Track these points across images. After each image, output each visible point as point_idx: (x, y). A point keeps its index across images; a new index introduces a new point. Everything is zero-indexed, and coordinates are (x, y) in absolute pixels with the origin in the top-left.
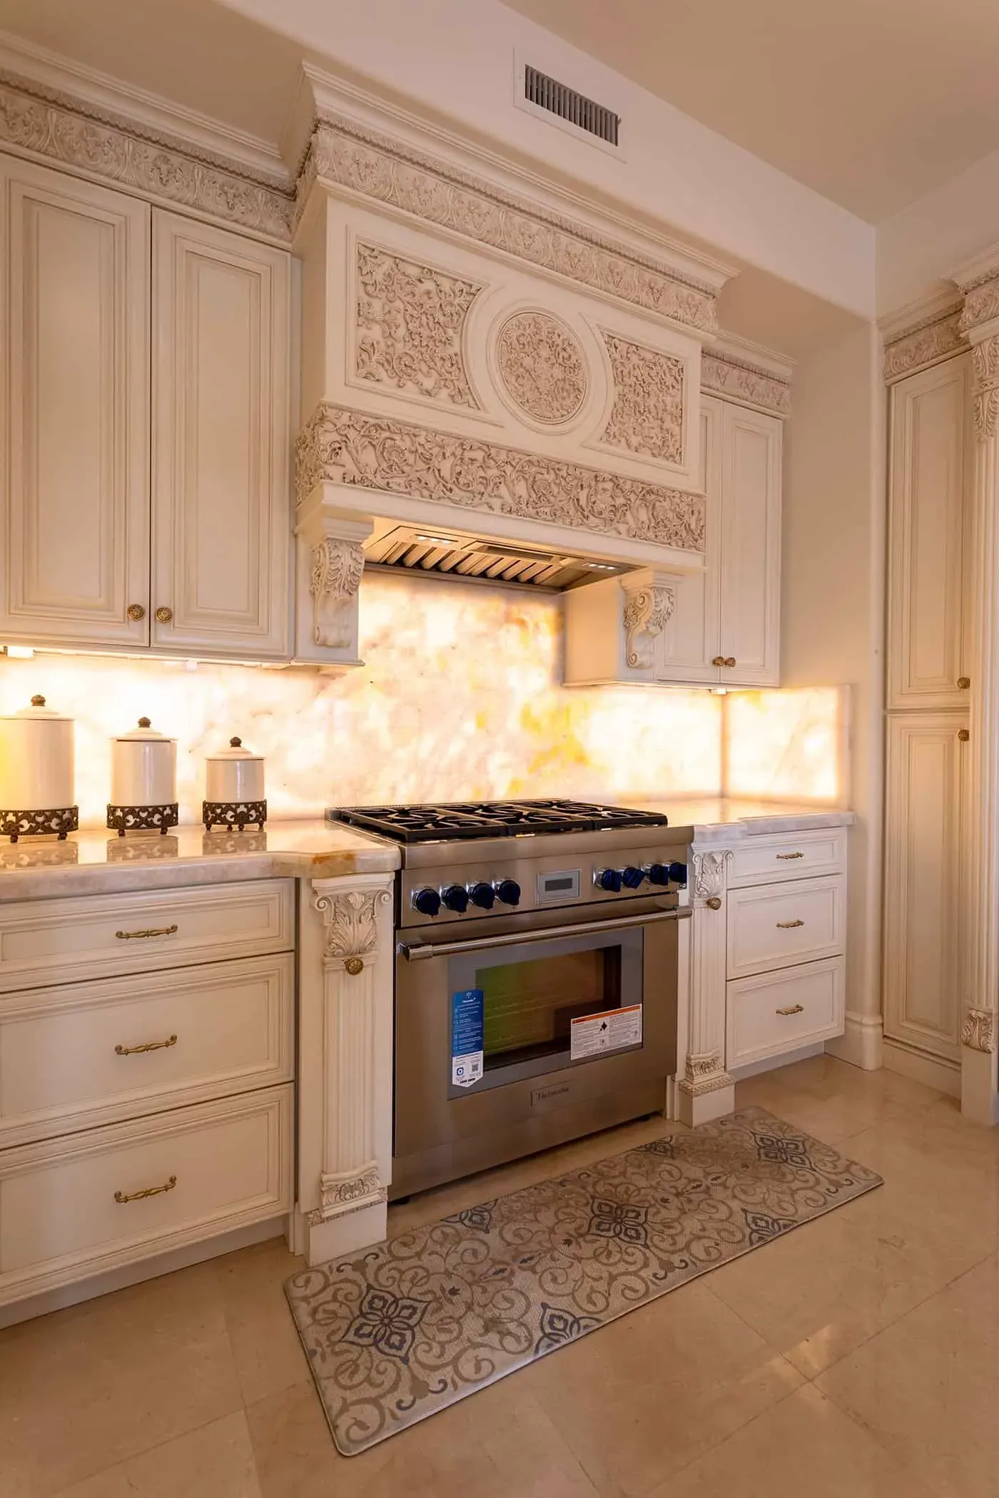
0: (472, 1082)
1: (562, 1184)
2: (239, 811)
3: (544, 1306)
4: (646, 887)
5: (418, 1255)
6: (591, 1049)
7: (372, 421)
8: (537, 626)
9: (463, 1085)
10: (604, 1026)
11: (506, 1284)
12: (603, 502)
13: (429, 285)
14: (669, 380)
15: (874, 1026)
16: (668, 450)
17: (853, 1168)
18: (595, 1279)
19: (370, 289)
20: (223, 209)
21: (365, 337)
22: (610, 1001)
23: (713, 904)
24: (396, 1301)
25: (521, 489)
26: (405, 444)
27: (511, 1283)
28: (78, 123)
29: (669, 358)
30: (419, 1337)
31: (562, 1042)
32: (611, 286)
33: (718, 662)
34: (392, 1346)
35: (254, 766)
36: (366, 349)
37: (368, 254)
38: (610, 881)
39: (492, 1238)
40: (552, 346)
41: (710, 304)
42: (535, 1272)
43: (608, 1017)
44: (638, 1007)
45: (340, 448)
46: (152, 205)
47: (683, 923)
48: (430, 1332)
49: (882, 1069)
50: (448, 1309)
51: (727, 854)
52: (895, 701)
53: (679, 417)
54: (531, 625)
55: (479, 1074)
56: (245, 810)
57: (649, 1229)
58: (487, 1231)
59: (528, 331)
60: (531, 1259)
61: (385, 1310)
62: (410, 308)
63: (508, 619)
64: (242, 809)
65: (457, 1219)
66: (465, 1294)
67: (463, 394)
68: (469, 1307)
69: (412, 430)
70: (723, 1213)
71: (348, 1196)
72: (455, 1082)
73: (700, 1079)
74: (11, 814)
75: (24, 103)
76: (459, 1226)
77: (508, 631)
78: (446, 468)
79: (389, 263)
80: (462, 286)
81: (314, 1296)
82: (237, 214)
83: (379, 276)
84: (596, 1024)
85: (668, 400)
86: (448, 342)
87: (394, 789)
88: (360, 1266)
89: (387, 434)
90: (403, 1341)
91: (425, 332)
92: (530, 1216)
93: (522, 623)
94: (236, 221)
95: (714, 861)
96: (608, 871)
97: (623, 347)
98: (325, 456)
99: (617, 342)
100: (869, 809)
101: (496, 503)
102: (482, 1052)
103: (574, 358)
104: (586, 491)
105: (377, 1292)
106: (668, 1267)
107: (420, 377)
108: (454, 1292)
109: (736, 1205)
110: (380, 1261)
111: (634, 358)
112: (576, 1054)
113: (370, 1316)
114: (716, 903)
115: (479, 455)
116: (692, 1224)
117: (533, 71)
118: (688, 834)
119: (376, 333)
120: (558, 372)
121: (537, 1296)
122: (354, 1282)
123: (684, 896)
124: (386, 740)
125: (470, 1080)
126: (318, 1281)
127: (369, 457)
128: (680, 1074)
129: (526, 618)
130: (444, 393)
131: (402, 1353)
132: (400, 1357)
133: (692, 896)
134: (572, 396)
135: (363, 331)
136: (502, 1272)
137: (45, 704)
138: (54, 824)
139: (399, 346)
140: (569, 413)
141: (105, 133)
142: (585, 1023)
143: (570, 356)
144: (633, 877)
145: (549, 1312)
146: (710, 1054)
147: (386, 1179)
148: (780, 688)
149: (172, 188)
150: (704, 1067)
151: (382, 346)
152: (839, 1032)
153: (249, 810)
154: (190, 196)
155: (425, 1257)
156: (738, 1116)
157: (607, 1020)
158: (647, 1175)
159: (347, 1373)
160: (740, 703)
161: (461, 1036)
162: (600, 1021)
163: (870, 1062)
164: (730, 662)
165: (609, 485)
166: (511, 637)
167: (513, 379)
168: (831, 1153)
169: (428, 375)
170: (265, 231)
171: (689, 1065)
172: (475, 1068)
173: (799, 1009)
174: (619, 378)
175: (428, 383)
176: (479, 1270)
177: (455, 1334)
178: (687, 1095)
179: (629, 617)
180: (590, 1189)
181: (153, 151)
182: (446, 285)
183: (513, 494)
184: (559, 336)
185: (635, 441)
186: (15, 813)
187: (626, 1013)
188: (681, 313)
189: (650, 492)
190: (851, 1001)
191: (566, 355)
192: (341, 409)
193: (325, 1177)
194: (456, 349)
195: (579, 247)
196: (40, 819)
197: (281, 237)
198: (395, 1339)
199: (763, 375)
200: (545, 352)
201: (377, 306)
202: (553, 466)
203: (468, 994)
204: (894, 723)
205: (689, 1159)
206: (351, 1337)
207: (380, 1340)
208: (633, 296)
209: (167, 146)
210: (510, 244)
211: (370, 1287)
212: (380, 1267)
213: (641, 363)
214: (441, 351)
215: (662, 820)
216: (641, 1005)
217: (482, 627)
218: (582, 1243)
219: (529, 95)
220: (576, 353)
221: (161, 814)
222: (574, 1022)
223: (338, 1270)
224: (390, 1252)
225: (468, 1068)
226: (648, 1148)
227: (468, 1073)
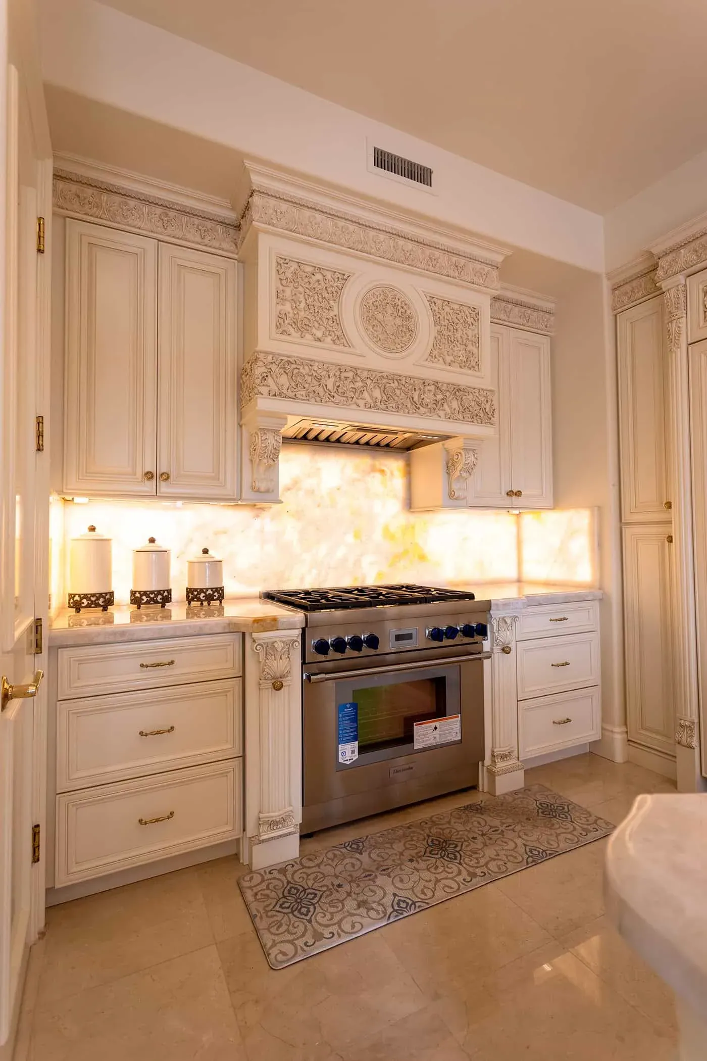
0: (352, 761)
1: (409, 828)
2: (208, 593)
3: (395, 895)
4: (460, 639)
5: (318, 866)
6: (427, 743)
7: (285, 359)
8: (392, 474)
9: (345, 762)
10: (436, 728)
11: (371, 883)
12: (429, 398)
13: (319, 276)
14: (470, 320)
15: (622, 733)
16: (470, 363)
17: (598, 822)
18: (426, 881)
19: (284, 282)
20: (198, 239)
21: (281, 310)
22: (439, 712)
23: (506, 650)
24: (305, 890)
25: (377, 393)
26: (305, 370)
27: (374, 882)
28: (117, 199)
29: (470, 307)
30: (318, 910)
31: (408, 738)
32: (430, 268)
33: (510, 493)
34: (302, 914)
35: (216, 565)
36: (282, 317)
37: (282, 262)
38: (437, 635)
39: (364, 857)
40: (395, 306)
41: (495, 273)
42: (389, 876)
43: (438, 723)
44: (458, 717)
45: (267, 376)
46: (159, 240)
47: (486, 662)
48: (325, 907)
49: (627, 762)
50: (336, 895)
51: (514, 618)
52: (627, 517)
53: (477, 342)
54: (388, 472)
55: (356, 756)
56: (211, 593)
57: (463, 854)
58: (361, 854)
59: (379, 298)
60: (388, 869)
61: (298, 894)
62: (307, 291)
63: (373, 469)
64: (210, 592)
65: (343, 846)
66: (347, 887)
67: (341, 339)
68: (349, 894)
69: (310, 363)
70: (511, 845)
71: (275, 828)
72: (340, 760)
73: (501, 765)
74: (77, 596)
75: (90, 191)
76: (344, 850)
77: (374, 477)
78: (330, 384)
79: (294, 266)
80: (339, 275)
81: (255, 886)
82: (206, 241)
83: (289, 275)
84: (430, 726)
85: (470, 333)
86: (330, 309)
87: (302, 579)
88: (283, 871)
89: (294, 366)
90: (308, 911)
91: (317, 304)
92: (388, 846)
93: (382, 472)
94: (206, 245)
95: (506, 623)
96: (435, 629)
97: (439, 303)
98: (258, 381)
99: (436, 300)
100: (613, 588)
101: (361, 403)
102: (357, 742)
103: (408, 312)
104: (417, 392)
105: (293, 885)
106: (473, 875)
107: (314, 331)
108: (339, 886)
109: (519, 842)
110: (295, 868)
111: (447, 309)
112: (417, 746)
113: (290, 898)
114: (507, 649)
115: (350, 375)
116: (490, 852)
117: (378, 150)
118: (487, 606)
119: (288, 307)
120: (398, 321)
121: (390, 890)
122: (279, 880)
123: (487, 645)
124: (297, 548)
125: (350, 760)
126: (257, 878)
127: (284, 380)
128: (488, 761)
129: (385, 469)
130: (329, 339)
131: (308, 918)
132: (306, 919)
133: (492, 645)
134: (408, 335)
135: (280, 307)
136: (369, 875)
137: (96, 530)
138: (101, 601)
139: (302, 314)
140: (406, 345)
141: (132, 203)
142: (423, 726)
143: (406, 311)
144: (451, 632)
145: (397, 898)
146: (507, 748)
147: (298, 819)
148: (554, 509)
149: (169, 230)
150: (503, 757)
151: (291, 315)
152: (597, 737)
153: (214, 593)
154: (180, 234)
155: (322, 867)
156: (527, 789)
157: (437, 724)
158: (464, 824)
159: (275, 927)
160: (528, 518)
161: (344, 731)
162: (433, 725)
163: (619, 758)
164: (518, 494)
165: (432, 388)
166: (375, 480)
167: (371, 327)
168: (585, 812)
169: (318, 329)
170: (223, 250)
171: (493, 756)
172: (353, 752)
173: (568, 720)
174: (437, 322)
175: (319, 334)
176: (355, 875)
177: (340, 909)
178: (492, 775)
179: (449, 466)
180: (427, 831)
181: (159, 211)
182: (329, 275)
183: (371, 396)
184: (399, 300)
185: (449, 359)
186: (79, 595)
187: (449, 720)
188: (476, 280)
189: (459, 390)
190: (606, 717)
191: (403, 311)
192: (267, 353)
193: (261, 815)
194: (336, 312)
195: (410, 246)
196: (93, 599)
197: (232, 253)
198: (304, 910)
199: (535, 309)
200: (390, 309)
201: (288, 292)
202: (396, 378)
203: (348, 706)
204: (628, 532)
205: (492, 815)
206: (277, 908)
207: (295, 911)
208: (445, 272)
209: (167, 206)
210: (367, 248)
211: (288, 882)
212: (295, 872)
213: (451, 311)
214: (326, 314)
215: (471, 596)
216: (459, 715)
217: (357, 475)
218: (420, 861)
219: (376, 164)
220: (409, 308)
221: (161, 595)
222: (416, 725)
223: (270, 873)
224: (301, 864)
225: (348, 752)
226: (466, 808)
227: (348, 755)
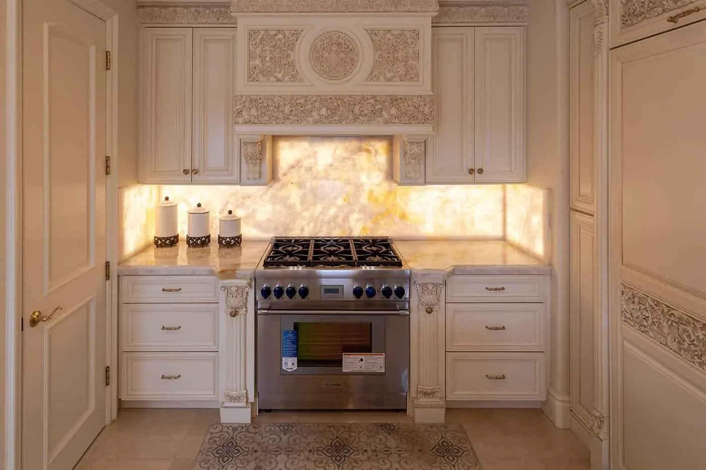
0: (292, 370)
1: (330, 427)
2: (227, 240)
5: (256, 433)
6: (354, 369)
7: (254, 98)
8: (376, 152)
9: (288, 370)
10: (362, 360)
11: (274, 456)
12: (367, 109)
15: (563, 401)
20: (216, 21)
21: (253, 65)
22: (367, 349)
24: (236, 447)
27: (276, 457)
29: (410, 30)
30: (233, 462)
31: (337, 362)
32: (368, 10)
33: (471, 172)
35: (237, 222)
36: (253, 69)
39: (285, 438)
42: (288, 457)
43: (364, 356)
44: (383, 355)
48: (238, 461)
49: (569, 430)
50: (249, 457)
52: (573, 203)
54: (373, 151)
55: (295, 367)
56: (229, 240)
57: (346, 460)
58: (285, 434)
60: (291, 451)
61: (230, 448)
63: (360, 149)
64: (228, 239)
65: (280, 425)
66: (258, 454)
70: (386, 466)
71: (233, 401)
72: (284, 368)
75: (156, 9)
76: (278, 429)
77: (360, 155)
78: (286, 109)
79: (261, 34)
81: (215, 433)
82: (220, 21)
84: (357, 358)
86: (288, 57)
88: (235, 429)
92: (306, 435)
93: (368, 151)
94: (220, 24)
95: (428, 288)
97: (380, 33)
99: (377, 32)
101: (310, 120)
102: (296, 358)
104: (358, 106)
105: (233, 441)
107: (276, 74)
108: (256, 451)
109: (395, 466)
110: (242, 430)
111: (388, 36)
112: (345, 370)
113: (225, 448)
114: (429, 310)
119: (257, 62)
120: (342, 55)
121: (281, 465)
122: (229, 434)
124: (299, 208)
125: (291, 369)
126: (220, 428)
129: (371, 148)
130: (287, 78)
131: (224, 464)
134: (350, 64)
136: (277, 452)
138: (168, 242)
142: (351, 356)
143: (349, 46)
146: (431, 388)
150: (426, 394)
152: (541, 398)
153: (231, 240)
155: (257, 435)
157: (363, 357)
158: (369, 437)
159: (204, 463)
161: (287, 349)
162: (360, 357)
163: (559, 423)
164: (480, 171)
166: (362, 159)
167: (319, 64)
172: (293, 364)
173: (504, 377)
174: (378, 48)
176: (271, 448)
177: (244, 466)
180: (339, 433)
181: (193, 9)
182: (287, 34)
183: (318, 114)
187: (374, 356)
190: (551, 383)
192: (241, 96)
196: (163, 240)
201: (258, 52)
203: (290, 332)
205: (396, 437)
206: (214, 452)
207: (222, 457)
211: (232, 438)
212: (241, 432)
213: (392, 37)
216: (384, 354)
217: (346, 155)
218: (315, 453)
221: (201, 240)
222: (344, 355)
223: (228, 428)
224: (247, 429)
225: (290, 364)
226: (382, 425)
227: (290, 366)
